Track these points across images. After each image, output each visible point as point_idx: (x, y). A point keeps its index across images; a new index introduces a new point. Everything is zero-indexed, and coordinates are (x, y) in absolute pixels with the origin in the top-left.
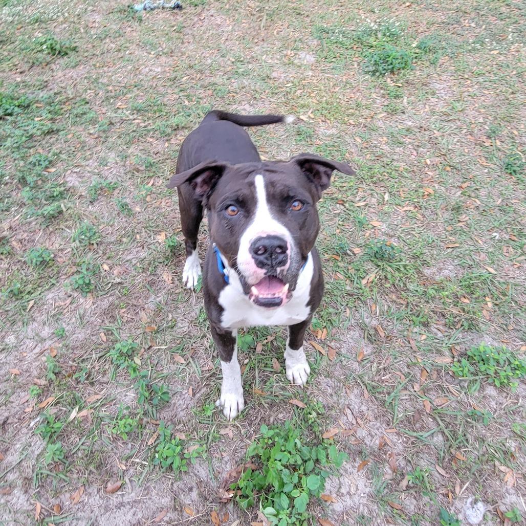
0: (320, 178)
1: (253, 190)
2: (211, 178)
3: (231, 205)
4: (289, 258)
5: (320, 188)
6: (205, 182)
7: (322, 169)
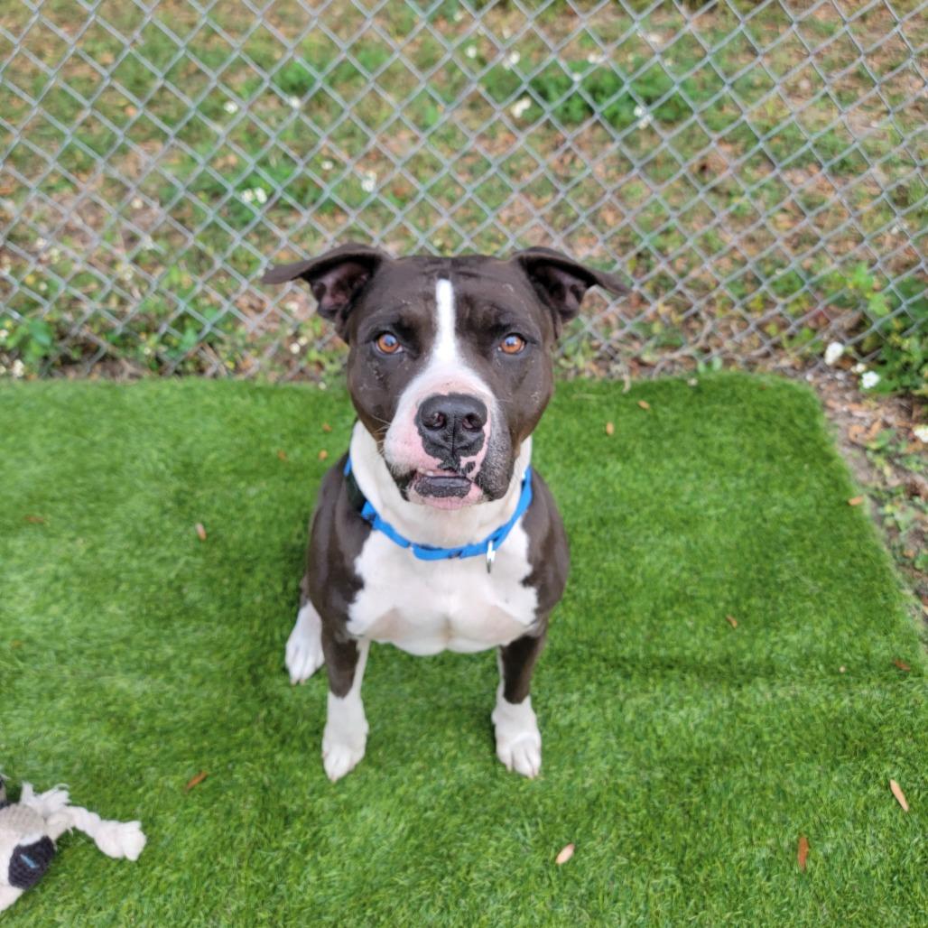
0: (562, 297)
1: (431, 308)
2: (351, 279)
3: (385, 333)
4: (486, 439)
5: (559, 316)
6: (339, 286)
7: (568, 280)
